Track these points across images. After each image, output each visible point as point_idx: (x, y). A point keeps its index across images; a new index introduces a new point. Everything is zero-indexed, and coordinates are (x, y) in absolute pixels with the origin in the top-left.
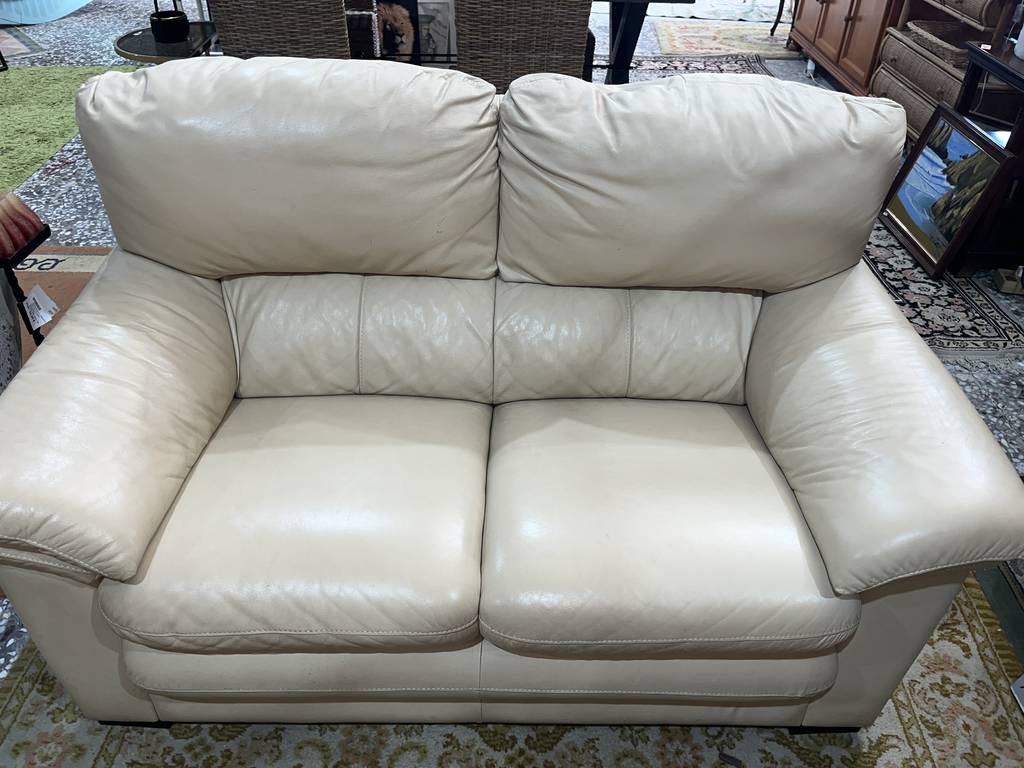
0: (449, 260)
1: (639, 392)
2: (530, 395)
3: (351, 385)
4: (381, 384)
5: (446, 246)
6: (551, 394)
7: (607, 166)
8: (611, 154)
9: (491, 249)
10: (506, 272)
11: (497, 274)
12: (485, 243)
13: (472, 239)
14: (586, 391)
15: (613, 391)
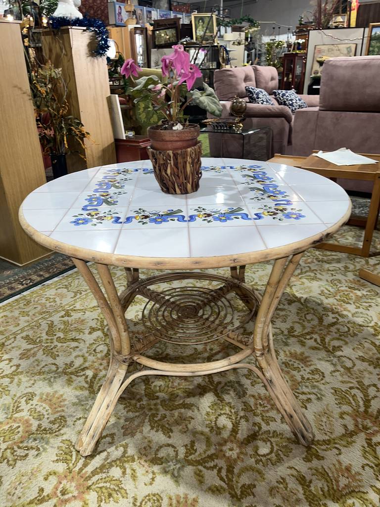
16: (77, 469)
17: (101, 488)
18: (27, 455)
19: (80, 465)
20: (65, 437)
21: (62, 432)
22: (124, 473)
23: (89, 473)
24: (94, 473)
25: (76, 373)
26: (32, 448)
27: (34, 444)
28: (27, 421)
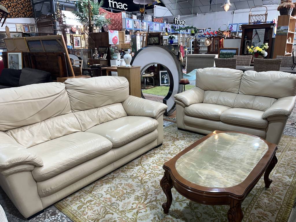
0: (232, 90)
1: (254, 108)
2: (238, 107)
3: (216, 102)
4: (219, 103)
5: (232, 88)
6: (241, 107)
7: (253, 79)
8: (254, 77)
9: (238, 90)
10: (239, 93)
11: (238, 93)
12: (237, 89)
13: (235, 88)
14: (246, 107)
15: (250, 107)
16: (142, 202)
17: (151, 207)
18: (125, 199)
19: (143, 201)
20: (136, 195)
21: (134, 193)
22: (157, 203)
23: (146, 203)
24: (147, 203)
25: (135, 178)
26: (126, 197)
27: (126, 196)
28: (122, 190)
